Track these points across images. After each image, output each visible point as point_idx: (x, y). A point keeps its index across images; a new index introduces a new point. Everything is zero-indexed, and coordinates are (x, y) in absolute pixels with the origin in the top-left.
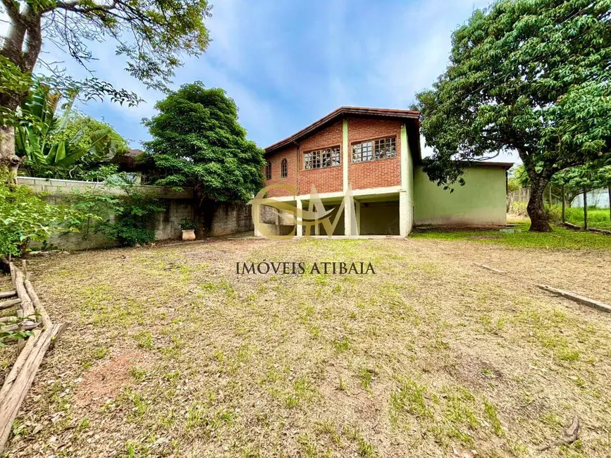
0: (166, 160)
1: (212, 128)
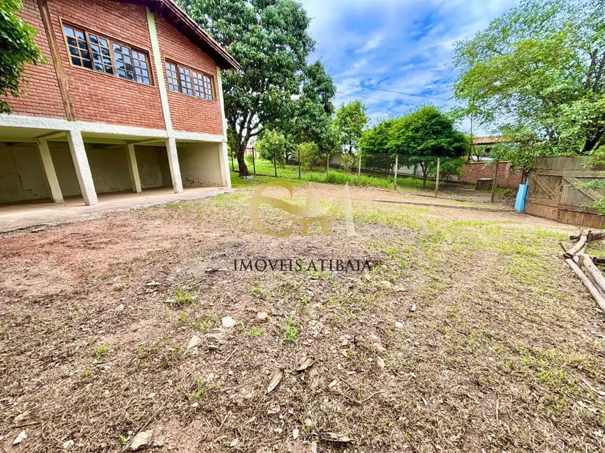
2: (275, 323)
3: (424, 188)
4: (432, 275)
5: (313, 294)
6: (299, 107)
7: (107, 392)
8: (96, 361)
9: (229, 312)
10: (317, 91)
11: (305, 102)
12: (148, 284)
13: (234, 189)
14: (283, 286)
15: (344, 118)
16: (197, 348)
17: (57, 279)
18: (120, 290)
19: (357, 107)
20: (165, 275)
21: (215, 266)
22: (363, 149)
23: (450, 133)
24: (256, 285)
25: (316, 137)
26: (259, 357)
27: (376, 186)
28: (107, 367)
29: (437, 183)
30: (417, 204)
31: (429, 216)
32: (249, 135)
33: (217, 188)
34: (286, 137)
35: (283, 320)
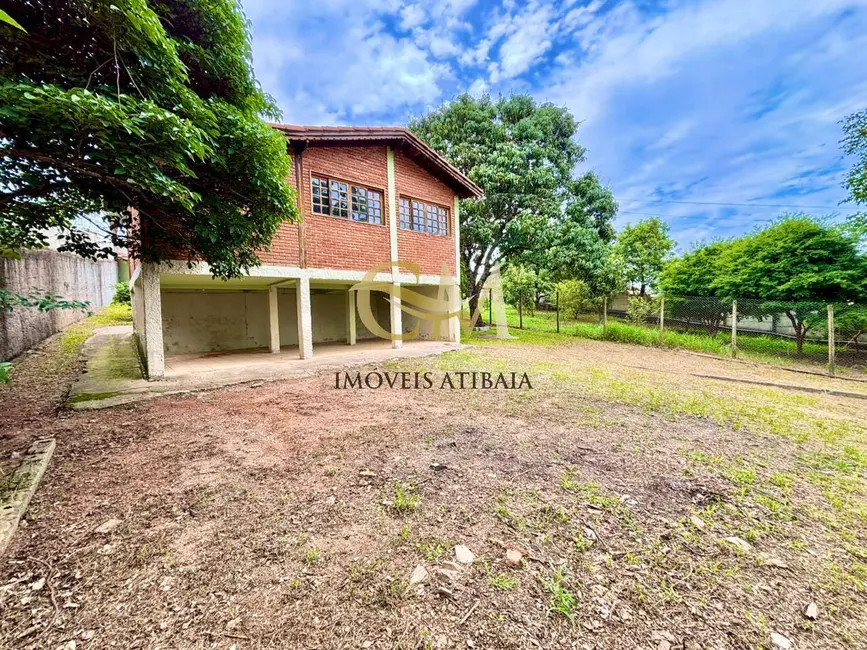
2: (534, 573)
3: (799, 356)
4: (848, 546)
5: (594, 537)
6: (560, 234)
7: (317, 620)
8: (305, 570)
9: (464, 537)
10: (588, 211)
11: (569, 228)
12: (362, 473)
13: (464, 346)
14: (543, 511)
15: (631, 244)
16: (422, 586)
17: (271, 449)
18: (331, 475)
19: (653, 228)
20: (381, 463)
21: (442, 459)
22: (666, 289)
23: (851, 260)
24: (501, 501)
25: (586, 275)
26: (511, 628)
27: (695, 349)
28: (317, 583)
29: (831, 349)
30: (788, 388)
31: (820, 413)
32: (487, 274)
33: (442, 344)
34: (537, 274)
35: (547, 571)
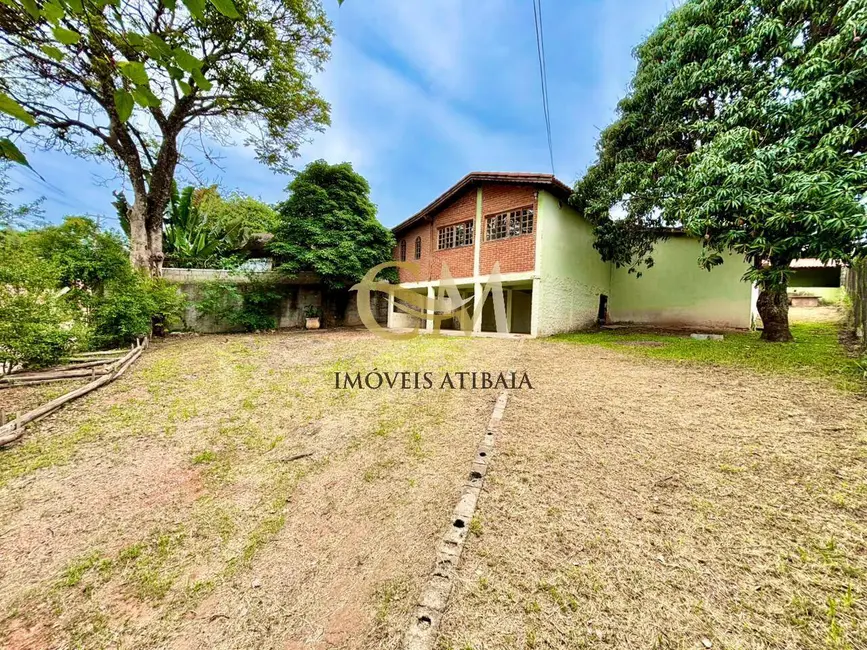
0: (281, 247)
1: (330, 211)
